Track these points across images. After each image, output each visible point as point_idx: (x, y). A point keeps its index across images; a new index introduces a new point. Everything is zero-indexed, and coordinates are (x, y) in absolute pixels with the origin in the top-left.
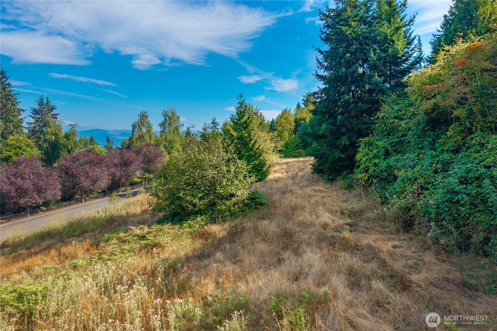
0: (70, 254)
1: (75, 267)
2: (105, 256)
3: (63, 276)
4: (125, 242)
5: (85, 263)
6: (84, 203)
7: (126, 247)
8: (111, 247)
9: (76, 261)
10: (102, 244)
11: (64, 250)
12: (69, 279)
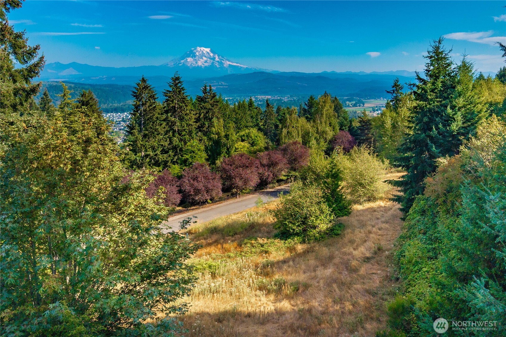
0: (227, 248)
1: (229, 257)
2: (243, 254)
3: (225, 260)
4: (253, 246)
5: (234, 255)
6: (238, 199)
7: (253, 250)
8: (246, 248)
9: (230, 254)
10: (243, 246)
11: (224, 245)
12: (227, 262)
